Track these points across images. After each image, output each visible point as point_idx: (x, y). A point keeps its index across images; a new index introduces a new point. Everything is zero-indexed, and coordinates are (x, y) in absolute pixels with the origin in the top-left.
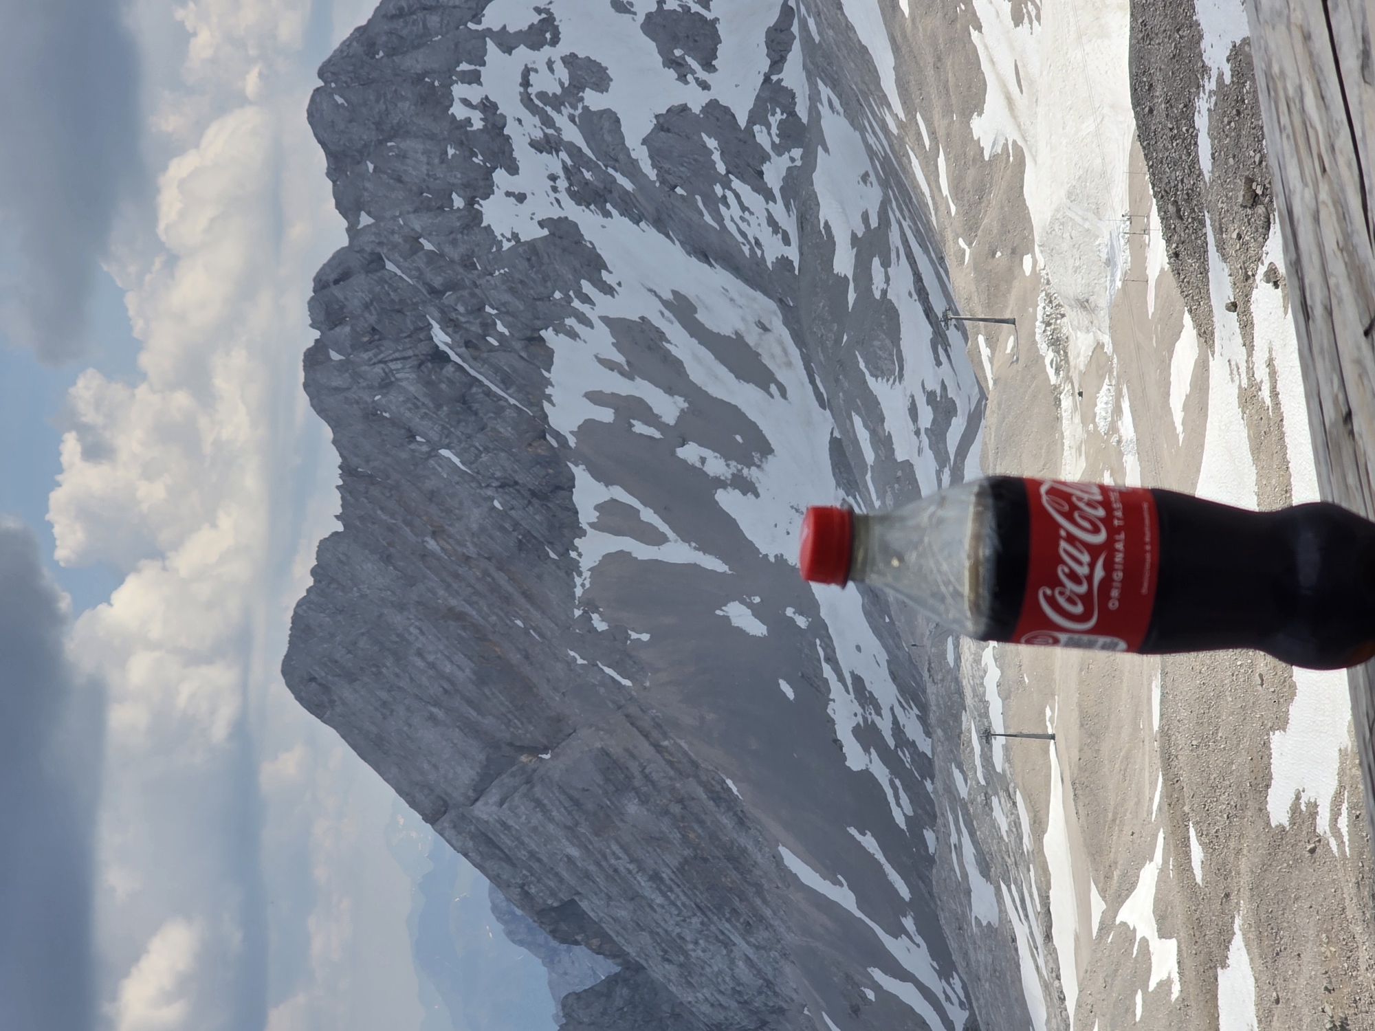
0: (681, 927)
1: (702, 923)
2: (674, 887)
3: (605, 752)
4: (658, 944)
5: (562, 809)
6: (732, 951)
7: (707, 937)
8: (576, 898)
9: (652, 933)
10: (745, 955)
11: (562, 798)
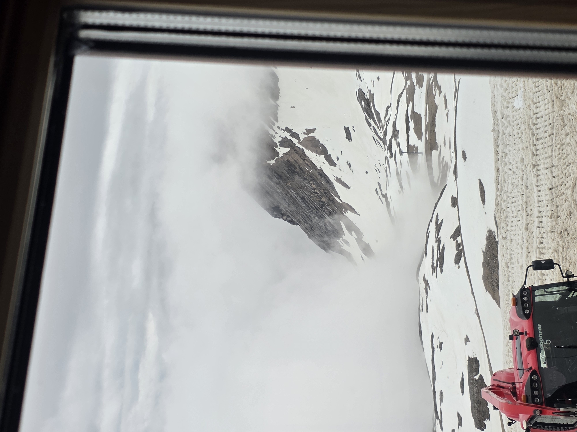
0: (310, 213)
1: (316, 212)
2: (308, 201)
3: (288, 161)
4: (303, 218)
5: (276, 178)
6: (325, 220)
7: (318, 216)
8: (279, 204)
9: (302, 215)
10: (329, 221)
11: (276, 175)
